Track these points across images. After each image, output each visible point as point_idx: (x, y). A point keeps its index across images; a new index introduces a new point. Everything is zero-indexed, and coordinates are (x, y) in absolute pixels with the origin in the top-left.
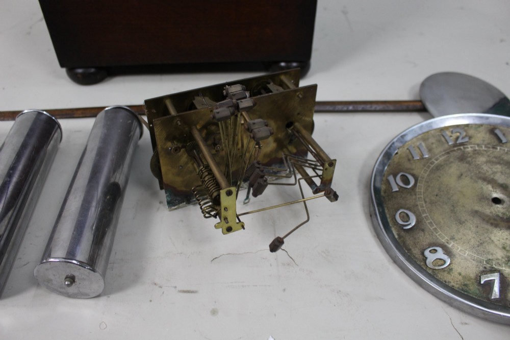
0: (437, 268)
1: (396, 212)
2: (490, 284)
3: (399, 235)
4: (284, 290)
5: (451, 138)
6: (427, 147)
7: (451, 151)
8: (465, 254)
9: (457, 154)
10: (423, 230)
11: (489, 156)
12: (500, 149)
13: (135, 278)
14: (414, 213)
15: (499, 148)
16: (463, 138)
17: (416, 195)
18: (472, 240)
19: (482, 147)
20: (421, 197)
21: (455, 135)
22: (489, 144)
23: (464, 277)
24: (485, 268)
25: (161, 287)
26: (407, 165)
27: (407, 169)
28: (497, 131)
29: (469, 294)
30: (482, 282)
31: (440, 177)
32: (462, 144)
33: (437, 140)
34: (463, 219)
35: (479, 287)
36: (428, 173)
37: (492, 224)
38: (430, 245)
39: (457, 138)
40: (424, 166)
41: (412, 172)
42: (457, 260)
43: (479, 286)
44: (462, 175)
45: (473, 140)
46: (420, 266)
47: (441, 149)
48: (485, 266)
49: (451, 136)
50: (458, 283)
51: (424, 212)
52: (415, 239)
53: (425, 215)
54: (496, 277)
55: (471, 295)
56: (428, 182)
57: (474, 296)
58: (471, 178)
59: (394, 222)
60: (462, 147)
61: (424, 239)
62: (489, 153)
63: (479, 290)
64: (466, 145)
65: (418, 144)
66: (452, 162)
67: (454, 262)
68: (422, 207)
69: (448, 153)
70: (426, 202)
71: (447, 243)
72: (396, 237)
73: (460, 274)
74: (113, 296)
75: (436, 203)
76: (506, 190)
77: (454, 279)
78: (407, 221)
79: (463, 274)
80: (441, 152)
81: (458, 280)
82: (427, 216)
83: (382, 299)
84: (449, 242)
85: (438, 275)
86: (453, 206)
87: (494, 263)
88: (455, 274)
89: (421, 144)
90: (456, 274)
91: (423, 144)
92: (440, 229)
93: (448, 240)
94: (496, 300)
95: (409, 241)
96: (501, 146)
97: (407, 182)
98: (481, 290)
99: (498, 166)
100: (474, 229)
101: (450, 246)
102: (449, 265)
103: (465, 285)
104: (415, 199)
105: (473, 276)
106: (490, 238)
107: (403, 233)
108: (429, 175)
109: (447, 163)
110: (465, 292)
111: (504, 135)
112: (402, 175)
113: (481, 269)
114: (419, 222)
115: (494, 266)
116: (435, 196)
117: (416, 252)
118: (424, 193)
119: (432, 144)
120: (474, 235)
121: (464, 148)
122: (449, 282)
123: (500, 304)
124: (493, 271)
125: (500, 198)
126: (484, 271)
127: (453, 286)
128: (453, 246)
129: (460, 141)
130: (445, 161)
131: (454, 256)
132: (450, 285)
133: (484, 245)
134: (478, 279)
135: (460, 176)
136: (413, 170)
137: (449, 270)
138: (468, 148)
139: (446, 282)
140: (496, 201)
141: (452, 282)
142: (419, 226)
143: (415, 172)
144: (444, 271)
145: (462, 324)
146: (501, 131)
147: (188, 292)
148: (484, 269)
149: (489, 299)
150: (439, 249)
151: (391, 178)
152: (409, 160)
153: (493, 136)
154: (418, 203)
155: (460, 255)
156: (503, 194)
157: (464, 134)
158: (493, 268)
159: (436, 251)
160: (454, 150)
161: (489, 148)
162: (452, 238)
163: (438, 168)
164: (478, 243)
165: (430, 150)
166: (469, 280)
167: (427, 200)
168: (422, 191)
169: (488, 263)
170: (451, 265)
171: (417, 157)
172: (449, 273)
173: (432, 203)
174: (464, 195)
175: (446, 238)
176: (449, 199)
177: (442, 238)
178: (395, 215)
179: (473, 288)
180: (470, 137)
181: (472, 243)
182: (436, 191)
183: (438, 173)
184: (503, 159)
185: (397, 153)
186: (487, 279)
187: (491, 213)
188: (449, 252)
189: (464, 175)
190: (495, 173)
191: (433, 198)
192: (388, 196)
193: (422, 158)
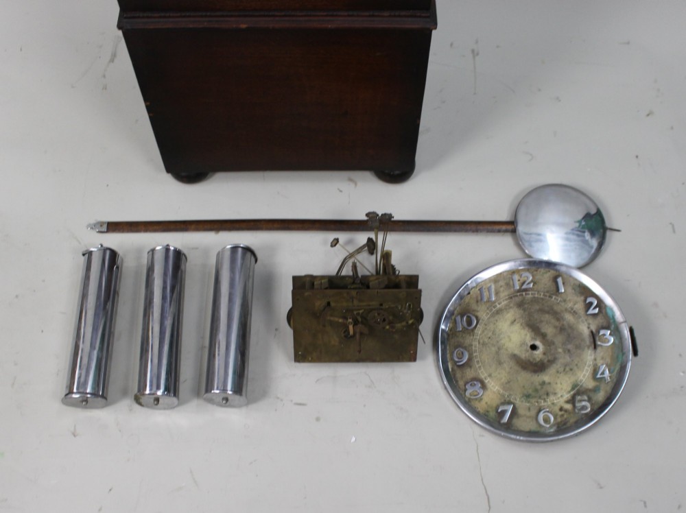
0: (472, 397)
1: (455, 349)
2: (504, 412)
3: (452, 369)
4: (365, 406)
5: (519, 282)
6: (496, 290)
7: (514, 296)
8: (494, 389)
9: (518, 299)
10: (471, 367)
11: (543, 305)
12: (555, 299)
13: (263, 394)
14: (468, 351)
15: (554, 297)
16: (529, 283)
17: (474, 336)
18: (504, 378)
19: (541, 294)
20: (477, 338)
21: (522, 280)
22: (547, 292)
23: (489, 406)
24: (505, 400)
25: (282, 400)
26: (474, 306)
27: (474, 311)
28: (560, 280)
29: (488, 419)
30: (499, 410)
31: (497, 321)
32: (526, 290)
33: (505, 283)
34: (502, 361)
35: (496, 414)
36: (489, 316)
37: (522, 367)
38: (472, 380)
39: (524, 283)
40: (488, 308)
41: (476, 314)
42: (488, 393)
44: (515, 321)
45: (536, 286)
46: (461, 395)
47: (506, 293)
49: (519, 280)
51: (476, 351)
52: (463, 373)
54: (510, 408)
56: (486, 325)
57: (490, 421)
58: (521, 325)
59: (451, 358)
60: (524, 293)
61: (469, 373)
62: (543, 302)
63: (495, 416)
64: (529, 291)
65: (489, 285)
66: (511, 307)
67: (485, 394)
68: (475, 347)
69: (511, 298)
70: (479, 343)
71: (485, 378)
72: (450, 370)
73: (486, 403)
75: (487, 344)
76: (544, 339)
77: (481, 407)
78: (461, 359)
79: (489, 403)
80: (505, 296)
81: (484, 408)
82: (477, 355)
84: (487, 378)
85: (472, 402)
86: (499, 349)
87: (513, 397)
88: (483, 403)
89: (490, 286)
91: (493, 287)
92: (483, 367)
94: (504, 424)
95: (458, 375)
96: (557, 295)
97: (469, 322)
98: (497, 416)
99: (547, 316)
100: (507, 369)
101: (486, 382)
102: (481, 396)
103: (488, 411)
104: (472, 340)
105: (495, 405)
106: (517, 379)
107: (456, 367)
108: (489, 318)
109: (507, 307)
110: (485, 417)
111: (563, 284)
112: (467, 316)
113: (503, 401)
114: (470, 359)
115: (512, 400)
116: (488, 339)
117: (461, 383)
118: (480, 334)
119: (501, 287)
120: (506, 375)
121: (526, 294)
123: (505, 427)
124: (509, 403)
125: (537, 345)
126: (503, 403)
127: (479, 412)
128: (488, 382)
129: (524, 287)
130: (506, 305)
131: (487, 389)
132: (478, 410)
133: (511, 383)
134: (497, 409)
135: (513, 322)
136: (478, 311)
137: (480, 399)
138: (529, 294)
139: (475, 408)
140: (534, 347)
141: (479, 408)
142: (468, 364)
143: (479, 314)
144: (477, 400)
146: (563, 279)
147: (300, 404)
149: (499, 422)
150: (478, 384)
151: (459, 318)
152: (477, 302)
153: (554, 284)
154: (474, 343)
155: (491, 389)
156: (540, 341)
158: (510, 401)
159: (475, 385)
160: (517, 296)
161: (546, 296)
162: (490, 376)
163: (499, 312)
164: (506, 381)
165: (497, 293)
166: (491, 408)
167: (481, 341)
168: (480, 332)
169: (508, 397)
170: (483, 396)
171: (485, 299)
172: (479, 402)
173: (484, 344)
174: (510, 340)
175: (486, 375)
176: (498, 342)
177: (483, 375)
178: (453, 352)
179: (492, 414)
180: (535, 283)
181: (502, 381)
182: (490, 334)
183: (496, 317)
184: (552, 309)
185: (469, 293)
186: (503, 409)
187: (525, 357)
188: (484, 386)
189: (517, 321)
190: (541, 321)
191: (486, 340)
192: (452, 334)
193: (489, 301)
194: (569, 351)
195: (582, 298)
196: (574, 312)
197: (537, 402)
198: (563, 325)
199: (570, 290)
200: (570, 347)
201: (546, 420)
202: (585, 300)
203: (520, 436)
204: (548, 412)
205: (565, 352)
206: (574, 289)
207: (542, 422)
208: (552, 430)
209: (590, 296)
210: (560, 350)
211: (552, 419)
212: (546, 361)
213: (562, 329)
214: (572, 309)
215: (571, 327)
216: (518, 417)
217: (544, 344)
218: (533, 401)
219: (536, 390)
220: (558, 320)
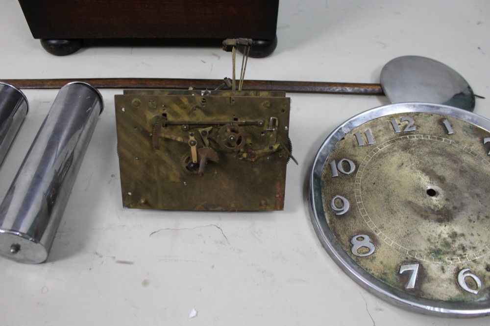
0: (361, 255)
1: (333, 198)
2: (408, 274)
3: (331, 220)
4: (213, 267)
5: (399, 126)
6: (374, 134)
7: (397, 140)
8: (390, 244)
9: (402, 143)
10: (355, 218)
11: (432, 147)
12: (445, 140)
13: (76, 247)
14: (349, 200)
15: (444, 139)
16: (410, 127)
17: (354, 182)
18: (400, 230)
19: (428, 137)
20: (359, 184)
21: (403, 124)
22: (435, 134)
23: (385, 266)
24: (407, 258)
25: (101, 257)
26: (351, 151)
27: (350, 155)
28: (446, 123)
29: (386, 283)
30: (401, 272)
31: (380, 165)
32: (409, 133)
33: (384, 128)
34: (395, 209)
35: (397, 277)
36: (370, 160)
37: (422, 216)
38: (359, 233)
39: (405, 127)
40: (367, 153)
41: (355, 158)
42: (381, 249)
43: (397, 275)
44: (403, 164)
45: (420, 130)
46: (345, 252)
47: (386, 137)
48: (407, 256)
49: (399, 124)
50: (379, 271)
51: (359, 199)
52: (345, 225)
53: (359, 202)
54: (415, 268)
55: (388, 284)
56: (368, 170)
57: (391, 285)
58: (411, 168)
59: (328, 207)
60: (408, 136)
61: (354, 225)
62: (433, 144)
63: (396, 279)
64: (413, 134)
65: (366, 130)
66: (395, 151)
67: (378, 250)
68: (358, 194)
69: (394, 141)
70: (362, 189)
71: (376, 231)
72: (328, 222)
73: (382, 263)
74: (57, 263)
75: (372, 191)
76: (443, 183)
77: (375, 267)
78: (341, 208)
79: (385, 263)
80: (386, 140)
81: (379, 269)
82: (361, 204)
83: (304, 281)
84: (377, 231)
85: (361, 262)
86: (388, 195)
87: (416, 254)
88: (377, 262)
89: (368, 130)
90: (379, 262)
91: (371, 131)
92: (371, 217)
93: (376, 228)
94: (411, 290)
95: (339, 227)
96: (447, 137)
97: (347, 167)
98: (398, 279)
99: (440, 158)
100: (403, 220)
101: (378, 235)
102: (373, 253)
103: (385, 274)
104: (353, 186)
105: (393, 265)
106: (417, 230)
107: (335, 218)
108: (370, 163)
109: (391, 151)
110: (383, 280)
111: (451, 126)
112: (343, 161)
113: (403, 259)
114: (352, 208)
115: (416, 257)
116: (373, 184)
117: (344, 238)
118: (362, 180)
119: (380, 131)
120: (403, 226)
121: (410, 137)
122: (370, 270)
123: (414, 294)
124: (413, 261)
125: (435, 190)
126: (405, 262)
127: (373, 274)
128: (380, 235)
129: (407, 130)
130: (389, 149)
131: (380, 244)
132: (371, 272)
133: (410, 236)
134: (398, 269)
135: (400, 166)
136: (356, 156)
137: (372, 258)
138: (414, 137)
139: (367, 269)
140: (432, 193)
141: (373, 270)
142: (351, 214)
143: (357, 159)
144: (367, 259)
145: (377, 309)
146: (450, 122)
147: (125, 263)
148: (406, 260)
149: (404, 288)
150: (366, 237)
151: (334, 164)
152: (354, 146)
153: (441, 127)
154: (355, 190)
155: (385, 245)
156: (439, 186)
157: (413, 122)
158: (414, 259)
159: (363, 238)
160: (400, 139)
161: (435, 138)
162: (381, 227)
163: (381, 156)
164: (404, 234)
165: (376, 137)
166: (389, 269)
167: (364, 187)
168: (361, 178)
169: (410, 254)
170: (375, 254)
171: (362, 143)
172: (371, 261)
173: (368, 191)
174: (401, 185)
175: (376, 226)
176: (386, 188)
177: (372, 226)
178: (330, 201)
179: (392, 277)
180: (418, 127)
181: (399, 233)
182: (374, 179)
183: (380, 161)
184: (445, 151)
185: (343, 138)
186: (406, 270)
187: (424, 204)
188: (375, 241)
189: (405, 165)
190: (435, 164)
191: (370, 186)
192: (328, 181)
193: (367, 144)
194: (478, 195)
195: (478, 139)
196: (472, 153)
197: (452, 259)
198: (462, 167)
199: (460, 132)
200: (478, 191)
201: (471, 283)
202: (483, 141)
203: (440, 307)
204: (470, 272)
205: (473, 197)
206: (465, 130)
207: (465, 287)
208: (483, 299)
209: (486, 137)
210: (466, 195)
211: (479, 283)
212: (451, 208)
213: (462, 172)
214: (469, 150)
215: (472, 169)
216: (429, 281)
217: (443, 189)
218: (446, 258)
219: (447, 244)
220: (455, 162)
